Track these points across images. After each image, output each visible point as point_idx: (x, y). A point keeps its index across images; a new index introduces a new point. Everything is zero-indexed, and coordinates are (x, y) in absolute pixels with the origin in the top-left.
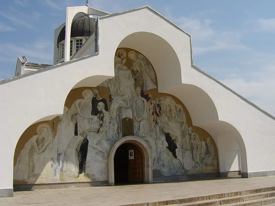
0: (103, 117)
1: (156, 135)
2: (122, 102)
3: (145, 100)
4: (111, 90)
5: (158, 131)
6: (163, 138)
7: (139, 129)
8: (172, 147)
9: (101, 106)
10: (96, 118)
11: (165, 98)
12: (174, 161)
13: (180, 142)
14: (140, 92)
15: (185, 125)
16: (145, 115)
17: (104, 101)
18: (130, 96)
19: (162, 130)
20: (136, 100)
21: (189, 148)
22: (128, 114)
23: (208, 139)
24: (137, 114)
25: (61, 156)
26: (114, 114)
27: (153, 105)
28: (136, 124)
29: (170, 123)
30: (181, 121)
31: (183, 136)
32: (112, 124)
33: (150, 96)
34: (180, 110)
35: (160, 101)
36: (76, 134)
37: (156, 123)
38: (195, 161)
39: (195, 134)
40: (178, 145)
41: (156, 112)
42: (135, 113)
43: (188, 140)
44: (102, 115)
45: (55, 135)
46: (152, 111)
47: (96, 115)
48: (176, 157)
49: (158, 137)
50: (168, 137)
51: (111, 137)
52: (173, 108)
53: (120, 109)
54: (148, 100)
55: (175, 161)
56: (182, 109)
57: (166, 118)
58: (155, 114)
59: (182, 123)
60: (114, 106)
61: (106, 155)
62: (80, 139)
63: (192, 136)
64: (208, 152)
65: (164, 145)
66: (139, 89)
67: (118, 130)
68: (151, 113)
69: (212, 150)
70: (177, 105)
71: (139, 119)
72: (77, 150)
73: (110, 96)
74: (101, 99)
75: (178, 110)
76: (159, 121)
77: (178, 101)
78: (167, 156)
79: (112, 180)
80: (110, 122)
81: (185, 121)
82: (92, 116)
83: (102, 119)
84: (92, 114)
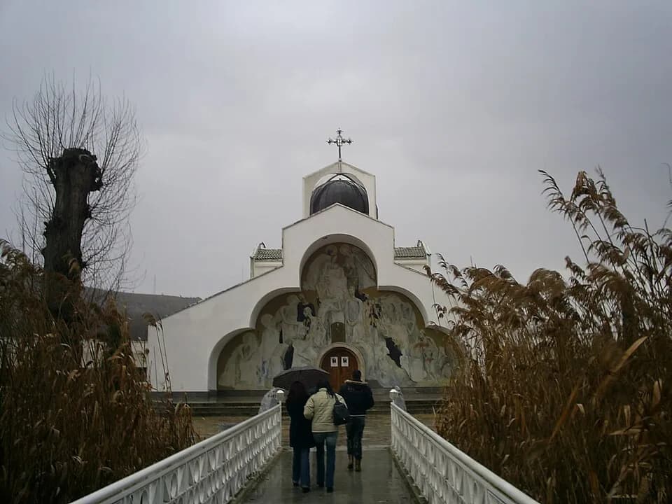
0: (309, 323)
1: (374, 340)
2: (332, 306)
3: (360, 301)
4: (319, 293)
5: (376, 335)
6: (384, 344)
7: (352, 334)
8: (395, 354)
9: (307, 311)
10: (301, 324)
11: (387, 296)
12: (397, 371)
13: (406, 347)
14: (353, 292)
15: (414, 326)
16: (360, 318)
17: (311, 306)
18: (342, 298)
19: (381, 335)
20: (349, 302)
21: (419, 355)
22: (339, 318)
24: (349, 317)
25: (266, 364)
27: (370, 305)
28: (348, 329)
29: (393, 326)
30: (409, 322)
31: (411, 340)
32: (319, 330)
33: (367, 295)
34: (408, 309)
35: (380, 300)
36: (281, 341)
37: (375, 326)
38: (428, 370)
39: (428, 337)
40: (403, 352)
41: (374, 314)
42: (347, 317)
44: (308, 320)
45: (260, 342)
46: (368, 312)
47: (302, 321)
48: (400, 366)
49: (376, 343)
50: (390, 343)
51: (318, 344)
52: (398, 308)
53: (329, 313)
54: (363, 301)
55: (398, 370)
57: (388, 321)
58: (372, 316)
59: (410, 326)
60: (323, 311)
62: (285, 346)
63: (425, 340)
65: (383, 352)
66: (353, 290)
67: (326, 336)
68: (368, 315)
70: (403, 303)
71: (353, 323)
73: (318, 299)
74: (307, 303)
75: (405, 309)
76: (377, 324)
77: (405, 298)
78: (387, 365)
80: (318, 328)
81: (414, 323)
82: (297, 323)
83: (309, 325)
84: (298, 321)
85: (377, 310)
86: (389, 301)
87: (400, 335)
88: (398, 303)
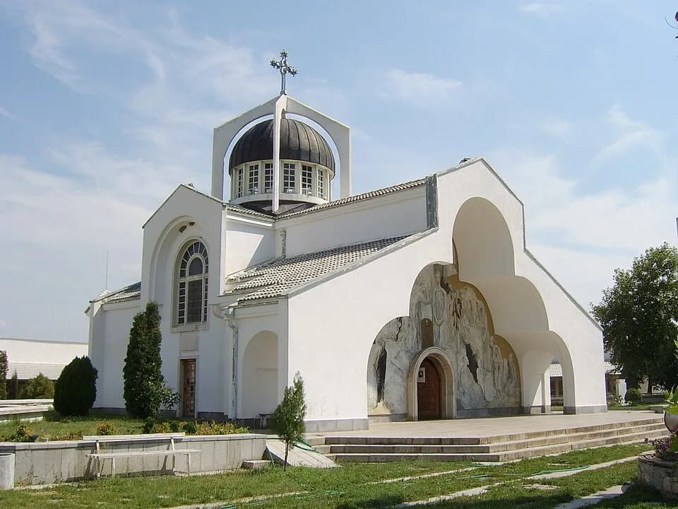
1: (457, 347)
2: (420, 294)
3: (445, 293)
5: (459, 341)
6: (464, 352)
7: (439, 337)
8: (473, 366)
11: (466, 289)
12: (475, 387)
13: (481, 358)
14: (439, 279)
15: (487, 333)
16: (445, 316)
18: (430, 285)
19: (463, 339)
20: (436, 292)
21: (490, 368)
22: (427, 313)
23: (511, 355)
24: (437, 313)
26: (414, 313)
27: (453, 300)
28: (435, 328)
29: (471, 328)
30: (483, 326)
31: (485, 349)
32: (410, 327)
33: (450, 286)
34: (481, 309)
35: (460, 293)
37: (457, 328)
38: (497, 387)
39: (496, 346)
40: (479, 362)
41: (456, 312)
43: (489, 356)
46: (452, 309)
48: (477, 381)
49: (459, 350)
50: (468, 348)
53: (418, 304)
54: (448, 293)
55: (476, 387)
56: (483, 308)
57: (467, 322)
58: (455, 314)
59: (483, 330)
60: (413, 300)
61: (405, 375)
62: (378, 349)
63: (494, 349)
64: (510, 376)
65: (464, 363)
66: (438, 275)
67: (417, 336)
68: (452, 313)
69: (514, 374)
70: (478, 301)
71: (439, 322)
72: (374, 365)
75: (479, 309)
76: (459, 325)
77: (480, 295)
78: (467, 379)
79: (415, 413)
81: (486, 326)
85: (458, 306)
86: (468, 296)
87: (477, 345)
88: (475, 300)
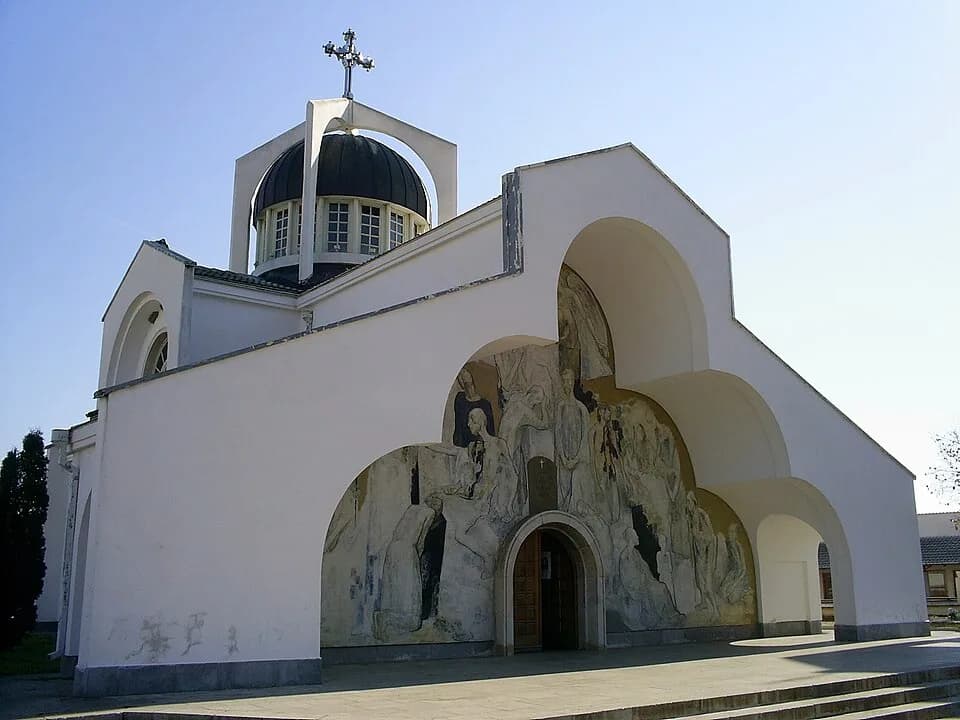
0: (482, 453)
2: (528, 411)
3: (584, 409)
4: (503, 374)
5: (615, 499)
6: (628, 520)
7: (570, 492)
8: (648, 547)
9: (477, 416)
10: (464, 454)
11: (631, 404)
12: (653, 589)
13: (667, 531)
14: (571, 383)
15: (679, 485)
16: (585, 453)
17: (484, 405)
18: (549, 394)
19: (624, 497)
20: (563, 408)
21: (687, 549)
22: (543, 447)
23: (733, 527)
24: (565, 446)
25: (376, 562)
26: (510, 447)
27: (603, 423)
28: (562, 476)
29: (643, 478)
30: (670, 471)
31: (674, 516)
32: (503, 475)
33: (597, 397)
34: (667, 440)
35: (619, 411)
36: (415, 499)
37: (612, 475)
38: (703, 588)
39: (701, 510)
40: (662, 543)
41: (610, 444)
42: (561, 449)
44: (479, 447)
46: (600, 439)
47: (465, 445)
48: (657, 576)
49: (616, 516)
50: (639, 517)
51: (501, 511)
52: (651, 435)
53: (523, 429)
54: (590, 410)
55: (656, 589)
56: (671, 437)
57: (635, 464)
58: (607, 448)
59: (671, 480)
60: (510, 422)
61: (489, 565)
62: (425, 513)
63: (695, 516)
64: (731, 565)
65: (628, 542)
66: (569, 375)
67: (518, 491)
68: (599, 448)
69: (742, 561)
70: (659, 426)
71: (571, 463)
72: (416, 546)
73: (500, 391)
74: (478, 398)
75: (662, 440)
76: (616, 471)
77: (661, 414)
79: (508, 638)
80: (500, 470)
81: (678, 474)
82: (455, 449)
83: (479, 457)
84: (456, 443)
85: (614, 436)
86: (636, 417)
87: (657, 508)
88: (651, 423)
